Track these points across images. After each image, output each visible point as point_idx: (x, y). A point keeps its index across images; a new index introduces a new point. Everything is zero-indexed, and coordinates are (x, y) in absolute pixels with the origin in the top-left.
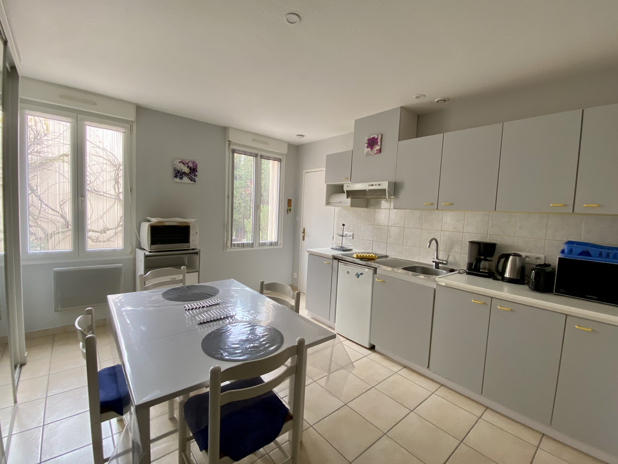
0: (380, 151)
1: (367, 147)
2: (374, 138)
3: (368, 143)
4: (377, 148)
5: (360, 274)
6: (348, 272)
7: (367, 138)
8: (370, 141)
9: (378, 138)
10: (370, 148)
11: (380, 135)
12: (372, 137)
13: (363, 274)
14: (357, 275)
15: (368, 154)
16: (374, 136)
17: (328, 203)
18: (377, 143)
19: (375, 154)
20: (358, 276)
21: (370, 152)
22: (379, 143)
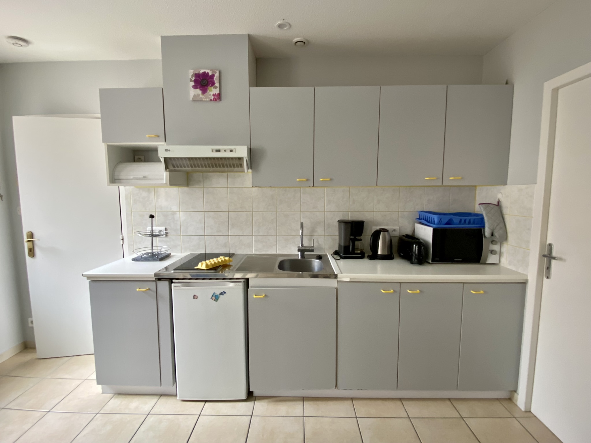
0: (218, 97)
1: (195, 87)
2: (205, 75)
3: (195, 81)
4: (213, 91)
5: (220, 294)
6: (194, 295)
7: (191, 72)
8: (198, 78)
9: (213, 76)
10: (200, 90)
11: (218, 72)
12: (202, 71)
13: (225, 293)
14: (214, 298)
15: (196, 100)
16: (207, 71)
17: (114, 179)
18: (213, 84)
19: (211, 100)
20: (216, 298)
21: (201, 96)
22: (217, 84)
